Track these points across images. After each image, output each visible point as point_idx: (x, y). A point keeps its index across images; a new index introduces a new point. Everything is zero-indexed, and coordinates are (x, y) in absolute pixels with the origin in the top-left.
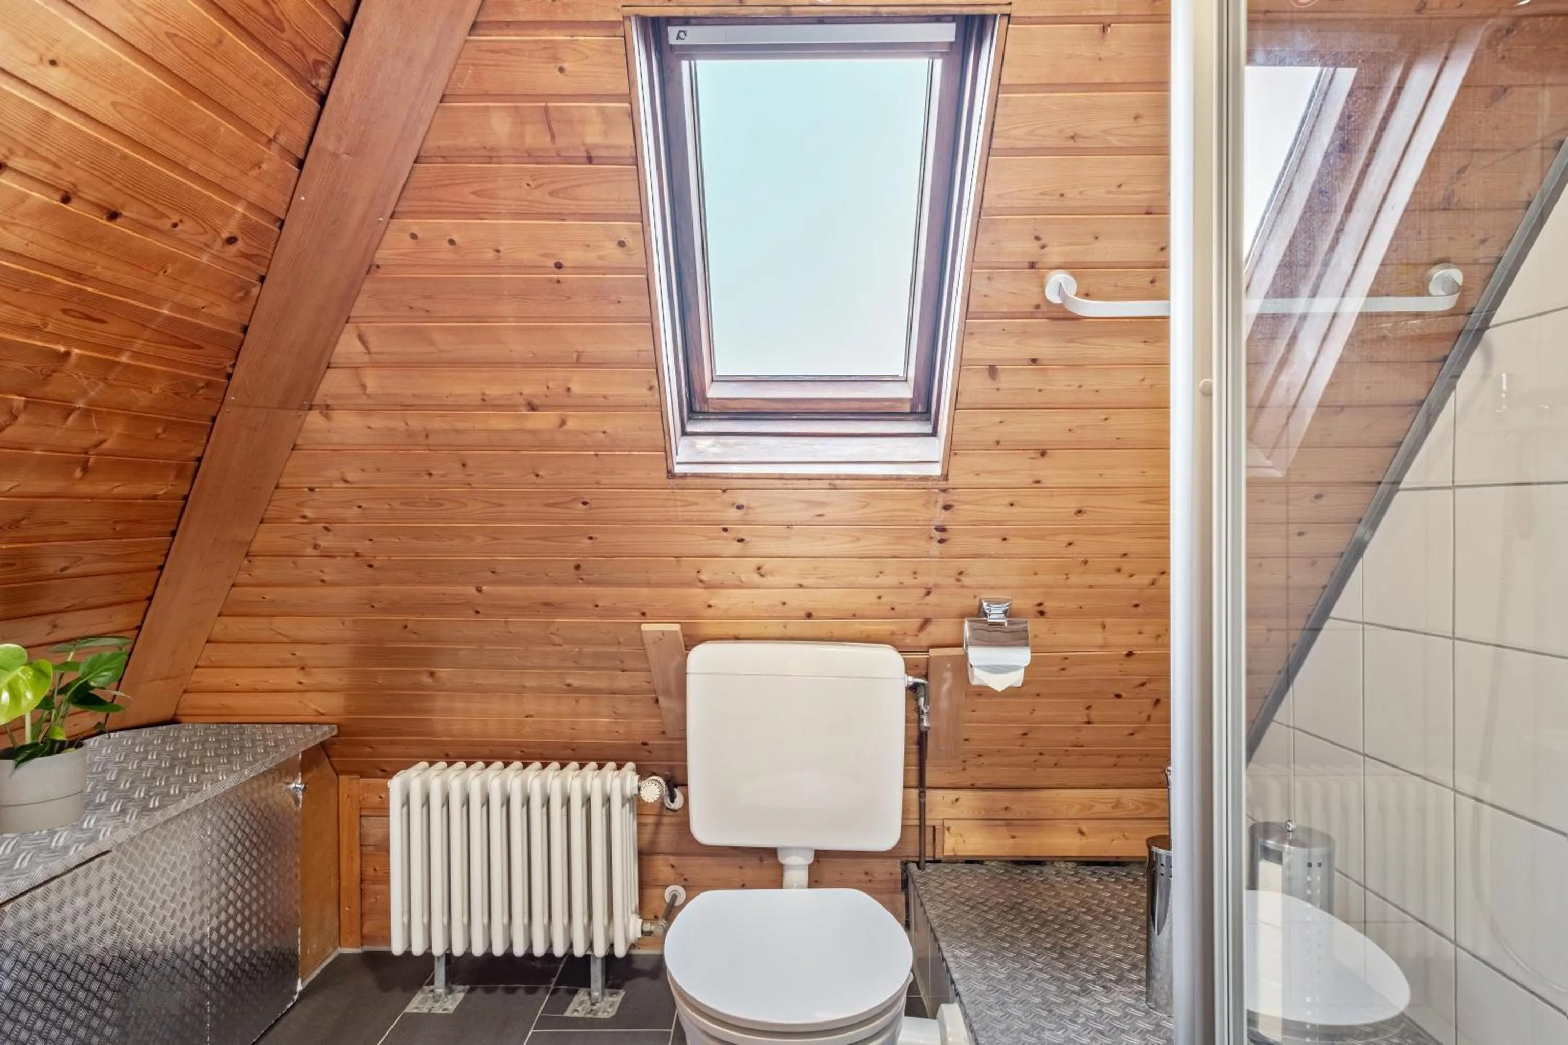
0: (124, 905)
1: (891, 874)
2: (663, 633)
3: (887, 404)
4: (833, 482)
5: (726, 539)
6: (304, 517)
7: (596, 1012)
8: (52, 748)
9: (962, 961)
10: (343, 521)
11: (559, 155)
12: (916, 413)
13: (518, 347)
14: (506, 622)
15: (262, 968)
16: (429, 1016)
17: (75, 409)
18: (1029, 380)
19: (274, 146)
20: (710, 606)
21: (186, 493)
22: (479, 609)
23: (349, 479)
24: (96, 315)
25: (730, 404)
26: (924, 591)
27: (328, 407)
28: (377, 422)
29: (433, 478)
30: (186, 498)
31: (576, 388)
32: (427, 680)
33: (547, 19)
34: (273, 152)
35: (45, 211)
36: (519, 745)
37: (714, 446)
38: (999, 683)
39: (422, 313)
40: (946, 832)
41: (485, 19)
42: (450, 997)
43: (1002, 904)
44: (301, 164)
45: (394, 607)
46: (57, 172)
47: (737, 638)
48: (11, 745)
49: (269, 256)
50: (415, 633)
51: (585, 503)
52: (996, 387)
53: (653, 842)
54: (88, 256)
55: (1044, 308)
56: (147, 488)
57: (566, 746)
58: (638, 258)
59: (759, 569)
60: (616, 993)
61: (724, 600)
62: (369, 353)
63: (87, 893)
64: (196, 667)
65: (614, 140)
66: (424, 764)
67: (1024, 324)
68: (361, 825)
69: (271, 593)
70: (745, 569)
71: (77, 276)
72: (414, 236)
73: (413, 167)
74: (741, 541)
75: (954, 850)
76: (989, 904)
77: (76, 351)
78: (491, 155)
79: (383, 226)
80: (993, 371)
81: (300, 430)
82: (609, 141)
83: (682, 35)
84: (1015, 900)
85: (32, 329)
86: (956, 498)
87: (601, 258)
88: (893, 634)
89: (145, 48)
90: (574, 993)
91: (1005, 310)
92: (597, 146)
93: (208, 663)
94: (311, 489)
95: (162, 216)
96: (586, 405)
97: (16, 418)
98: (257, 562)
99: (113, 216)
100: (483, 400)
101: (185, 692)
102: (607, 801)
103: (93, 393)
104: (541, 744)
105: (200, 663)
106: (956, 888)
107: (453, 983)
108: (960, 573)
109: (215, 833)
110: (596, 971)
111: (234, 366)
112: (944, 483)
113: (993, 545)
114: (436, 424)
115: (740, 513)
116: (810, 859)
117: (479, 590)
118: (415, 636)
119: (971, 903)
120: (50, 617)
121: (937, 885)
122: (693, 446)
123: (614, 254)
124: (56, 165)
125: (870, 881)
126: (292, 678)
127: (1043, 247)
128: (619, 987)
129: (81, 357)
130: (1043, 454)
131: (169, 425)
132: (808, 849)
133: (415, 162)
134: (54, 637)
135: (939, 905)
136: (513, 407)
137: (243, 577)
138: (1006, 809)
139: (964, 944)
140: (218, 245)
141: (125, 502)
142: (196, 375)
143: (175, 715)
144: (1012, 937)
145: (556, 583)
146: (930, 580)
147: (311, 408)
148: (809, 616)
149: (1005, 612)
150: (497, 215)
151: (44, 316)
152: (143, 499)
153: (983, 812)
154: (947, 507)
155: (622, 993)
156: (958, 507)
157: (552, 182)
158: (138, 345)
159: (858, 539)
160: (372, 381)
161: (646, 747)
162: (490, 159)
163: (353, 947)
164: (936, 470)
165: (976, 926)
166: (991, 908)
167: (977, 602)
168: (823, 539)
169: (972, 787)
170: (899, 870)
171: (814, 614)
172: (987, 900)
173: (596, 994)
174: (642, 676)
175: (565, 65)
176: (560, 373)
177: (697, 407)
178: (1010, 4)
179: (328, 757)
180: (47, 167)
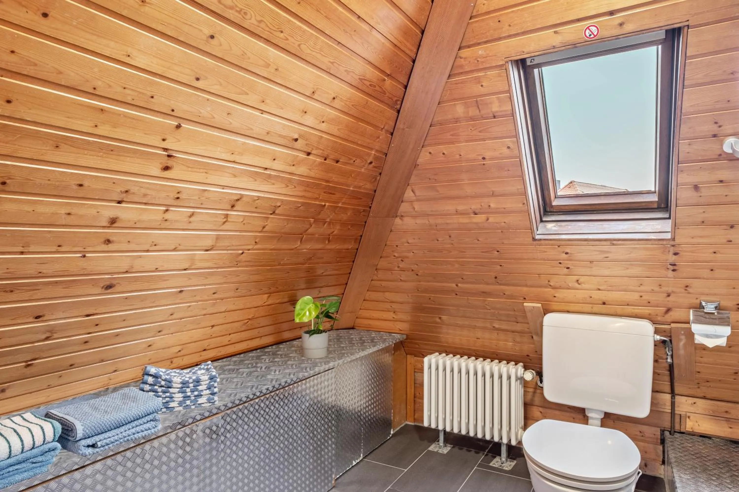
0: (338, 387)
1: (654, 435)
2: (534, 307)
3: (644, 204)
4: (612, 242)
5: (561, 267)
6: (395, 256)
7: (504, 467)
8: (318, 332)
9: (684, 480)
10: (407, 257)
11: (482, 117)
12: (661, 208)
13: (469, 190)
14: (468, 299)
15: (380, 421)
16: (437, 453)
17: (326, 222)
18: (720, 191)
19: (384, 130)
20: (555, 297)
21: (357, 247)
22: (457, 293)
23: (409, 242)
24: (333, 192)
25: (563, 208)
26: (666, 295)
27: (402, 216)
28: (419, 221)
29: (439, 241)
30: (357, 249)
31: (492, 205)
32: (438, 320)
33: (475, 69)
34: (383, 132)
35: (321, 164)
36: (474, 350)
37: (555, 226)
38: (710, 343)
39: (434, 181)
40: (687, 419)
41: (453, 73)
42: (445, 448)
43: (718, 460)
44: (392, 134)
45: (426, 291)
46: (323, 152)
47: (568, 312)
48: (308, 330)
49: (382, 166)
50: (433, 301)
51: (498, 251)
52: (700, 195)
53: (532, 400)
54: (331, 175)
55: (724, 156)
56: (346, 246)
57: (493, 353)
58: (516, 152)
59: (578, 281)
60: (513, 461)
61: (561, 294)
62: (416, 196)
63: (328, 380)
64: (360, 309)
65: (504, 108)
66: (437, 354)
67: (712, 164)
68: (414, 375)
69: (384, 284)
70: (571, 280)
71: (327, 181)
72: (430, 153)
73: (429, 129)
74: (568, 268)
75: (692, 429)
76: (709, 458)
77: (327, 204)
78: (457, 120)
79: (419, 151)
80: (696, 188)
81: (393, 225)
82: (501, 109)
83: (532, 61)
84: (727, 459)
85: (316, 199)
86: (680, 249)
87: (500, 154)
88: (650, 314)
89: (346, 111)
90: (495, 457)
91: (700, 158)
92: (497, 112)
93: (363, 308)
94: (397, 246)
95: (351, 159)
96: (497, 212)
97: (311, 226)
98: (380, 272)
99: (337, 162)
100: (457, 211)
101: (357, 318)
102: (509, 378)
103: (331, 217)
104: (484, 351)
105: (361, 308)
106: (690, 447)
107: (447, 443)
108: (687, 286)
109: (365, 369)
110: (504, 450)
111: (372, 204)
112: (673, 242)
113: (706, 273)
114: (439, 221)
115: (566, 256)
116: (602, 416)
117: (457, 285)
118: (433, 302)
119: (698, 455)
120: (319, 289)
121: (679, 443)
122: (545, 226)
123: (506, 151)
124: (323, 150)
125: (642, 436)
126: (390, 315)
127: (720, 127)
128: (514, 459)
129: (328, 206)
130: (732, 227)
131: (352, 225)
132: (602, 411)
133: (430, 127)
134: (319, 296)
135: (678, 453)
136: (468, 214)
137: (375, 278)
138: (727, 412)
139: (687, 473)
140: (366, 165)
141: (339, 251)
142: (361, 208)
143: (354, 326)
144: (719, 475)
145: (488, 284)
146: (670, 290)
147: (396, 217)
148: (604, 303)
149: (716, 308)
150: (460, 142)
151: (319, 195)
152: (345, 250)
153: (711, 412)
154: (676, 254)
155: (515, 462)
156: (681, 253)
157: (480, 127)
158: (344, 200)
159: (627, 269)
160: (417, 206)
161: (528, 357)
162: (456, 122)
163: (411, 422)
164: (669, 236)
165: (697, 466)
166: (710, 460)
167: (698, 301)
168: (609, 268)
169: (704, 398)
170: (660, 434)
171: (606, 303)
172: (708, 456)
173: (504, 459)
174: (526, 325)
175: (483, 84)
176: (486, 200)
177: (548, 209)
178: (688, 20)
179: (403, 347)
180: (321, 151)
